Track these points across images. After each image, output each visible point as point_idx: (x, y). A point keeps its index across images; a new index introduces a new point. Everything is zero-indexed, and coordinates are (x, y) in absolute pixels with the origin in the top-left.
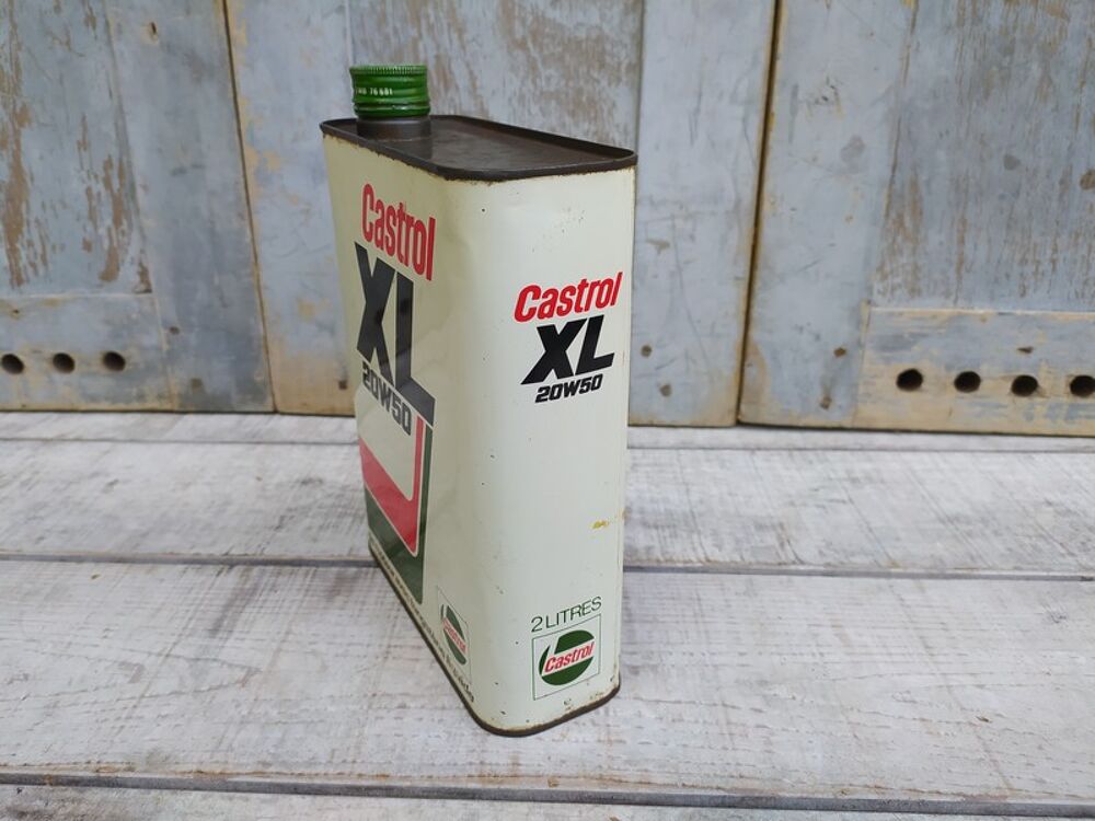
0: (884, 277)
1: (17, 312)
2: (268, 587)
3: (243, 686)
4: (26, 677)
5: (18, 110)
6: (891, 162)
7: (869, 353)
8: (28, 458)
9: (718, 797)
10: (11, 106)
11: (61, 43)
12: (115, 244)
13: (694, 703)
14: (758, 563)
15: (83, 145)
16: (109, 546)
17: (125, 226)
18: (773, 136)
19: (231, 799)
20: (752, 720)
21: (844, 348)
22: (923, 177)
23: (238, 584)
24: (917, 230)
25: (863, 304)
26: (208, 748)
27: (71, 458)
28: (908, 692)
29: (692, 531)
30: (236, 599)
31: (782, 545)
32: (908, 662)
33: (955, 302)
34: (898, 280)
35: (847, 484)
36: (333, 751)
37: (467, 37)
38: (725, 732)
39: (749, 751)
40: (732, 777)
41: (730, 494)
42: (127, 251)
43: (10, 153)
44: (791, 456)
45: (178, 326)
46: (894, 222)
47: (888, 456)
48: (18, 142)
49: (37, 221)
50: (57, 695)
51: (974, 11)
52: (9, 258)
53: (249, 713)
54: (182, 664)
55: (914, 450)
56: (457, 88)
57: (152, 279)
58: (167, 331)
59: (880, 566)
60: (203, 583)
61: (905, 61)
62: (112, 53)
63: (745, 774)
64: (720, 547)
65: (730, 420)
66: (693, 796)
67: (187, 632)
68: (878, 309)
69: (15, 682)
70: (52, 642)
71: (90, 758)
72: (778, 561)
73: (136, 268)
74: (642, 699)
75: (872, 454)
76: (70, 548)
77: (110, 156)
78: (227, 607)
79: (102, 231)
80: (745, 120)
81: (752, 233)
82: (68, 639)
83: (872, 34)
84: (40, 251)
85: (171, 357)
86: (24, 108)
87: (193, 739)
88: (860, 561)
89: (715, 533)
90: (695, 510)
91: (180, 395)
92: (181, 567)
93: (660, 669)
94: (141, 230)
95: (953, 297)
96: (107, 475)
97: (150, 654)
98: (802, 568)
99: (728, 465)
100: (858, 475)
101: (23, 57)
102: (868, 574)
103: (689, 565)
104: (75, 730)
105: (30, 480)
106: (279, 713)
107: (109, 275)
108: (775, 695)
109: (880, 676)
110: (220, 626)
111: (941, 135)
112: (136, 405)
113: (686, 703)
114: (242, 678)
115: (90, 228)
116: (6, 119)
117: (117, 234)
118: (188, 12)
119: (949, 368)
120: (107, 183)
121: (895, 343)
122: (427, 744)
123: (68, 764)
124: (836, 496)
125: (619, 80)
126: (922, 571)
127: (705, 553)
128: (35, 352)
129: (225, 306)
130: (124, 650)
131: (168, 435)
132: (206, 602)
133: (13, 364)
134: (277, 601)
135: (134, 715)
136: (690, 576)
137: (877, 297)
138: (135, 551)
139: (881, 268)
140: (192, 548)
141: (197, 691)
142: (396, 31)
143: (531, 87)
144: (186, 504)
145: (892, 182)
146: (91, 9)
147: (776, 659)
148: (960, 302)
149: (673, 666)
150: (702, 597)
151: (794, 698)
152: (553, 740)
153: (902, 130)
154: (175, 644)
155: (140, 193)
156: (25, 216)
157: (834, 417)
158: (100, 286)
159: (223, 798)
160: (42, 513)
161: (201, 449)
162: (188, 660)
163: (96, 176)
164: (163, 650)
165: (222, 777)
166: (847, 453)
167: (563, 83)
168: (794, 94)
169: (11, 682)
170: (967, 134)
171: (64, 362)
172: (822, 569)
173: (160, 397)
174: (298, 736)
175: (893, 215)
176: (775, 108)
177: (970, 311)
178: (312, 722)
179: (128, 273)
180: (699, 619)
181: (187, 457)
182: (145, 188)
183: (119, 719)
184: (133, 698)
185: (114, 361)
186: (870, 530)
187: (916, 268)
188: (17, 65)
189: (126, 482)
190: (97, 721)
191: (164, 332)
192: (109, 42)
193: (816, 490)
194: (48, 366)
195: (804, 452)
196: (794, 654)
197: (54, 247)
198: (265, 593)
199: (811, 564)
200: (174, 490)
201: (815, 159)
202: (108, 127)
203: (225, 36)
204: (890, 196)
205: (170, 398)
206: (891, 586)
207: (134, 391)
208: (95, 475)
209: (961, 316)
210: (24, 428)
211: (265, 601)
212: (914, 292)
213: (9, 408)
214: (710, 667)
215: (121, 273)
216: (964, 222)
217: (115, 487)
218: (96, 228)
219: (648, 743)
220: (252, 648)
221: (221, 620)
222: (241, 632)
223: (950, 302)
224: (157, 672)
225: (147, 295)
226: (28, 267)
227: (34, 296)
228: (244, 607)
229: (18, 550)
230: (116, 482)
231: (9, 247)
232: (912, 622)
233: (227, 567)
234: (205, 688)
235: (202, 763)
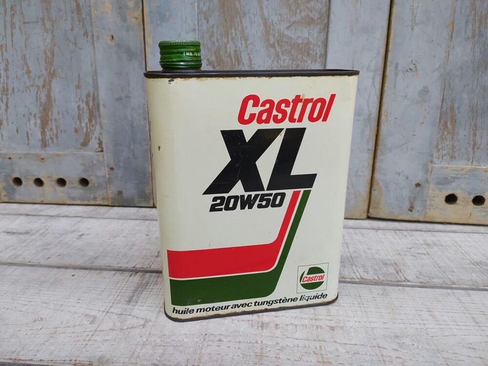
0: (438, 151)
1: (43, 159)
2: (154, 283)
3: (143, 327)
4: (42, 319)
5: (52, 72)
6: (442, 98)
7: (432, 186)
8: (43, 223)
10: (49, 70)
11: (72, 44)
12: (89, 131)
13: (364, 345)
14: (388, 281)
15: (78, 87)
16: (80, 262)
17: (94, 123)
18: (386, 85)
20: (394, 354)
21: (420, 183)
22: (456, 105)
23: (139, 281)
24: (453, 129)
25: (429, 163)
26: (127, 356)
27: (63, 224)
28: (470, 344)
29: (352, 265)
30: (139, 288)
31: (397, 272)
32: (468, 329)
33: (472, 163)
34: (445, 152)
35: (425, 246)
36: (188, 360)
37: (249, 42)
38: (381, 360)
41: (368, 249)
42: (94, 134)
43: (47, 90)
44: (395, 232)
45: (114, 167)
46: (443, 125)
47: (442, 234)
48: (50, 86)
49: (55, 119)
50: (56, 328)
51: (480, 31)
52: (42, 135)
53: (147, 340)
54: (114, 316)
55: (454, 232)
56: (243, 64)
57: (104, 146)
58: (109, 169)
59: (446, 284)
60: (124, 279)
61: (448, 53)
62: (94, 48)
64: (367, 272)
65: (365, 216)
67: (117, 301)
68: (436, 165)
69: (37, 321)
70: (54, 304)
71: (71, 358)
72: (396, 280)
73: (97, 141)
74: (337, 342)
75: (434, 233)
76: (62, 262)
77: (89, 92)
78: (135, 291)
79: (83, 124)
80: (373, 78)
81: (376, 129)
82: (61, 303)
83: (432, 41)
84: (55, 133)
85: (110, 181)
86: (54, 71)
87: (120, 352)
88: (437, 281)
89: (363, 266)
90: (352, 255)
91: (112, 198)
92: (114, 272)
93: (344, 329)
94: (101, 124)
95: (471, 160)
96: (79, 231)
97: (99, 311)
98: (408, 283)
99: (365, 235)
100: (430, 242)
101: (56, 49)
102: (441, 287)
103: (353, 280)
104: (65, 344)
105: (44, 232)
106: (161, 341)
107: (85, 144)
108: (404, 343)
110: (132, 300)
111: (465, 86)
112: (92, 202)
113: (360, 345)
114: (142, 324)
115: (78, 123)
116: (46, 75)
117: (90, 126)
118: (128, 30)
119: (469, 194)
120: (87, 103)
121: (444, 181)
122: (233, 359)
123: (61, 361)
125: (316, 61)
126: (467, 287)
127: (360, 275)
128: (49, 177)
129: (135, 158)
130: (86, 309)
131: (107, 215)
132: (125, 288)
133: (39, 182)
134: (158, 289)
135: (92, 339)
136: (354, 285)
137: (435, 160)
138: (92, 265)
139: (437, 146)
141: (122, 329)
142: (217, 39)
143: (276, 64)
144: (115, 245)
145: (442, 107)
146: (86, 29)
147: (402, 326)
148: (474, 163)
149: (351, 327)
150: (361, 295)
151: (413, 345)
152: (295, 360)
153: (446, 84)
154: (111, 307)
155: (101, 108)
156: (50, 117)
157: (415, 216)
158: (81, 148)
160: (49, 247)
161: (121, 221)
162: (118, 314)
163: (82, 100)
164: (105, 310)
166: (422, 233)
167: (291, 62)
168: (397, 66)
169: (35, 321)
170: (477, 86)
171: (62, 182)
172: (418, 284)
173: (103, 199)
174: (171, 353)
175: (442, 122)
176: (387, 73)
177: (480, 167)
178: (177, 346)
179: (94, 143)
180: (361, 305)
181: (115, 225)
182: (104, 106)
183: (85, 340)
184: (91, 331)
185: (84, 182)
186: (440, 267)
187: (453, 147)
188: (53, 52)
189: (87, 235)
190: (75, 341)
191: (107, 169)
192: (93, 43)
193: (410, 249)
194: (54, 183)
195: (401, 231)
196: (411, 324)
197: (61, 131)
198: (151, 285)
199: (413, 282)
200: (109, 239)
201: (406, 96)
202: (89, 80)
203: (143, 41)
204: (441, 114)
205: (108, 199)
207: (92, 196)
208: (74, 231)
209: (475, 169)
210: (41, 211)
211: (152, 289)
212: (453, 157)
213: (36, 202)
214: (370, 329)
215: (90, 143)
216: (475, 126)
217: (83, 237)
218: (81, 122)
219: (343, 364)
220: (147, 310)
221: (132, 296)
222: (142, 303)
223: (469, 163)
224: (103, 320)
225: (101, 153)
226: (50, 139)
227: (51, 152)
228: (143, 291)
229: (39, 263)
230: (83, 234)
231: (42, 130)
232: (467, 310)
233: (134, 273)
234: (125, 328)
235: (124, 363)
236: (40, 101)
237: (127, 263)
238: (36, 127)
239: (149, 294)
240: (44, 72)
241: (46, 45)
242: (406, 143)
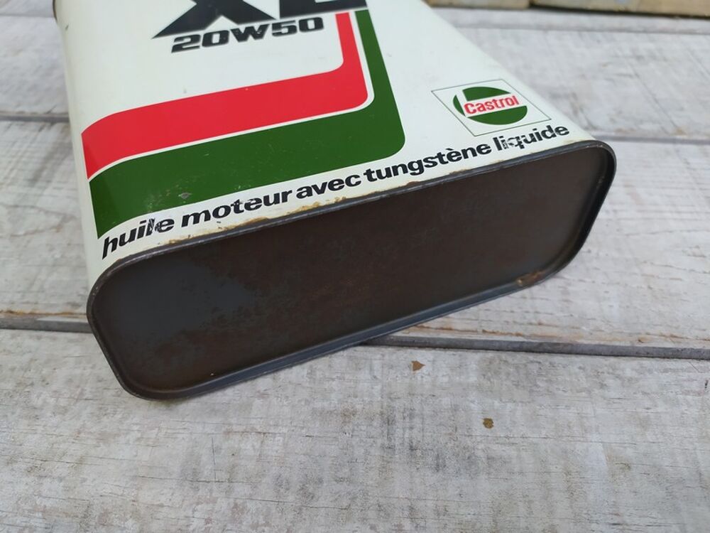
3: (58, 232)
9: (518, 342)
19: (39, 338)
26: (19, 289)
28: (697, 247)
31: (575, 113)
32: (696, 220)
35: (634, 61)
39: (547, 300)
40: (531, 324)
47: (668, 37)
53: (62, 256)
59: (666, 132)
60: (26, 137)
63: (544, 321)
65: (525, 2)
66: (492, 341)
67: (9, 181)
75: (654, 35)
78: (48, 158)
87: (6, 280)
88: (648, 127)
100: (643, 53)
102: (655, 140)
109: (671, 232)
110: (40, 177)
114: (57, 224)
124: (623, 70)
132: (28, 154)
140: (18, 105)
141: (13, 236)
144: (15, 68)
159: (31, 337)
161: (32, 21)
162: (7, 207)
165: (32, 317)
166: (632, 35)
172: (613, 134)
186: (656, 101)
193: (605, 65)
199: (602, 130)
200: (6, 56)
206: (677, 151)
220: (68, 197)
221: (41, 170)
222: (59, 182)
228: (63, 159)
232: (698, 184)
233: (48, 124)
234: (21, 233)
235: (13, 303)
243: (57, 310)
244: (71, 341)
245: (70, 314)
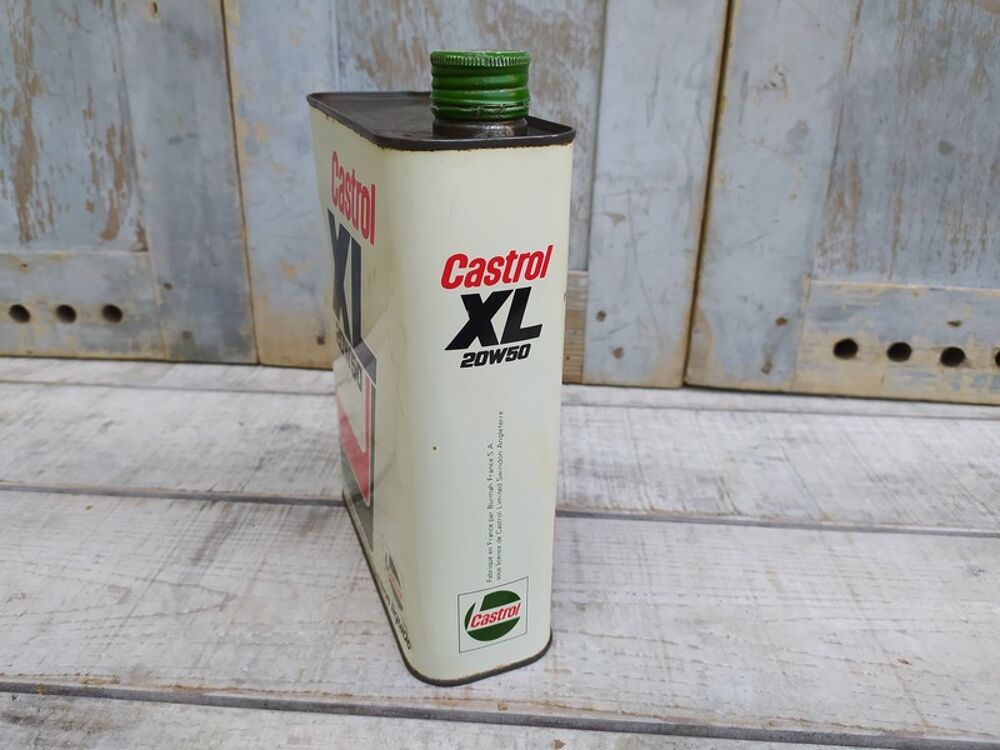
0: (825, 252)
1: (25, 266)
2: (247, 522)
3: (221, 610)
4: (24, 596)
5: (30, 81)
6: (834, 145)
7: (809, 323)
8: (31, 399)
9: (655, 725)
10: (24, 77)
11: (71, 20)
12: (116, 205)
13: (635, 638)
14: (699, 513)
15: (89, 114)
16: (103, 481)
17: (125, 189)
18: (724, 118)
19: (206, 712)
20: (688, 656)
21: (785, 317)
22: (863, 160)
23: (219, 518)
24: (856, 209)
25: (805, 277)
26: (188, 665)
27: (70, 401)
28: (835, 635)
29: (639, 483)
30: (216, 532)
31: (722, 497)
32: (835, 608)
33: (890, 277)
34: (837, 256)
35: (785, 444)
36: (302, 671)
37: (443, 20)
38: (663, 665)
39: (685, 683)
40: (668, 706)
41: (675, 449)
42: (126, 212)
43: (22, 120)
44: (733, 416)
45: (172, 283)
46: (835, 201)
47: (822, 419)
48: (29, 111)
49: (45, 183)
50: (52, 613)
51: (915, 6)
52: (19, 216)
53: (226, 634)
54: (167, 589)
55: (848, 414)
57: (149, 240)
58: (161, 287)
59: (812, 519)
60: (187, 516)
61: (849, 52)
62: (117, 30)
63: (680, 704)
64: (664, 498)
65: (677, 382)
66: (632, 723)
67: (172, 560)
68: (818, 282)
69: (14, 600)
70: (48, 565)
71: (79, 671)
72: (717, 511)
73: (134, 229)
74: (587, 634)
75: (808, 416)
76: (67, 481)
77: (113, 126)
78: (209, 538)
80: (698, 103)
81: (702, 208)
82: (63, 563)
84: (47, 211)
85: (165, 311)
86: (36, 79)
87: (173, 657)
88: (794, 514)
89: (660, 485)
90: (642, 463)
91: (172, 346)
92: (168, 501)
93: (604, 606)
94: (139, 192)
95: (888, 273)
96: (103, 417)
97: (137, 578)
98: (739, 518)
99: (674, 423)
100: (795, 435)
101: (36, 31)
102: (801, 526)
103: (635, 513)
104: (68, 645)
105: (32, 419)
106: (253, 635)
107: (109, 234)
108: (711, 633)
109: (809, 619)
110: (202, 556)
111: (881, 121)
112: (131, 355)
113: (629, 638)
114: (220, 603)
115: (93, 190)
116: (19, 88)
117: (118, 196)
119: (882, 338)
120: (110, 149)
121: (832, 314)
122: (388, 668)
123: (59, 675)
124: (774, 454)
125: (582, 63)
126: (852, 525)
127: (650, 503)
128: (40, 303)
129: (215, 265)
130: (113, 574)
131: (160, 383)
132: (190, 533)
133: (20, 313)
134: (255, 534)
135: (120, 633)
136: (635, 523)
137: (817, 271)
138: (126, 486)
139: (821, 245)
140: (179, 484)
141: (178, 614)
142: (377, 13)
144: (175, 445)
145: (834, 164)
147: (713, 601)
148: (895, 278)
149: (617, 604)
150: (646, 542)
151: (728, 637)
153: (844, 114)
154: (160, 570)
155: (140, 160)
156: (34, 179)
157: (774, 381)
158: (100, 244)
159: (199, 711)
160: (43, 449)
161: (189, 395)
162: (172, 585)
164: (149, 575)
165: (198, 692)
166: (785, 416)
168: (745, 79)
169: (10, 600)
170: (905, 121)
171: (67, 313)
172: (758, 520)
173: (154, 347)
174: (270, 657)
175: (834, 194)
176: (727, 92)
177: (904, 286)
178: (283, 644)
179: (128, 233)
180: (643, 563)
181: (177, 402)
182: (144, 154)
183: (106, 636)
184: (120, 618)
185: (112, 313)
186: (805, 486)
187: (855, 245)
188: (30, 38)
189: (121, 423)
190: (87, 637)
191: (158, 288)
192: (114, 20)
193: (755, 448)
194: (52, 316)
195: (745, 414)
196: (730, 597)
197: (59, 208)
198: (244, 526)
199: (747, 515)
200: (164, 432)
201: (762, 141)
202: (112, 98)
203: (220, 17)
204: (831, 177)
205: (163, 349)
206: (822, 538)
207: (130, 341)
208: (92, 416)
209: (895, 290)
210: (29, 372)
211: (243, 534)
212: (852, 267)
213: (17, 353)
214: (652, 607)
215: (120, 233)
216: (900, 202)
217: (111, 428)
218: (98, 189)
219: (591, 673)
220: (231, 576)
221: (203, 550)
222: (221, 561)
223: (885, 277)
224: (143, 595)
225: (144, 253)
226: (36, 225)
227: (40, 252)
228: (224, 539)
229: (20, 482)
230: (110, 423)
231: (19, 206)
232: (841, 571)
233: (210, 502)
234: (186, 611)
235: (180, 678)
236: (10, 143)
237: (198, 481)
238: (6, 198)
239: (237, 544)
240: (14, 80)
241: (14, 21)
242: (759, 238)
243: (223, 686)
244: (236, 715)
245: (235, 690)
